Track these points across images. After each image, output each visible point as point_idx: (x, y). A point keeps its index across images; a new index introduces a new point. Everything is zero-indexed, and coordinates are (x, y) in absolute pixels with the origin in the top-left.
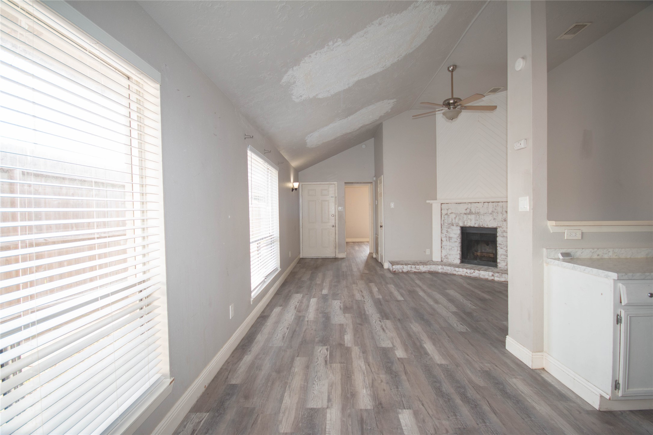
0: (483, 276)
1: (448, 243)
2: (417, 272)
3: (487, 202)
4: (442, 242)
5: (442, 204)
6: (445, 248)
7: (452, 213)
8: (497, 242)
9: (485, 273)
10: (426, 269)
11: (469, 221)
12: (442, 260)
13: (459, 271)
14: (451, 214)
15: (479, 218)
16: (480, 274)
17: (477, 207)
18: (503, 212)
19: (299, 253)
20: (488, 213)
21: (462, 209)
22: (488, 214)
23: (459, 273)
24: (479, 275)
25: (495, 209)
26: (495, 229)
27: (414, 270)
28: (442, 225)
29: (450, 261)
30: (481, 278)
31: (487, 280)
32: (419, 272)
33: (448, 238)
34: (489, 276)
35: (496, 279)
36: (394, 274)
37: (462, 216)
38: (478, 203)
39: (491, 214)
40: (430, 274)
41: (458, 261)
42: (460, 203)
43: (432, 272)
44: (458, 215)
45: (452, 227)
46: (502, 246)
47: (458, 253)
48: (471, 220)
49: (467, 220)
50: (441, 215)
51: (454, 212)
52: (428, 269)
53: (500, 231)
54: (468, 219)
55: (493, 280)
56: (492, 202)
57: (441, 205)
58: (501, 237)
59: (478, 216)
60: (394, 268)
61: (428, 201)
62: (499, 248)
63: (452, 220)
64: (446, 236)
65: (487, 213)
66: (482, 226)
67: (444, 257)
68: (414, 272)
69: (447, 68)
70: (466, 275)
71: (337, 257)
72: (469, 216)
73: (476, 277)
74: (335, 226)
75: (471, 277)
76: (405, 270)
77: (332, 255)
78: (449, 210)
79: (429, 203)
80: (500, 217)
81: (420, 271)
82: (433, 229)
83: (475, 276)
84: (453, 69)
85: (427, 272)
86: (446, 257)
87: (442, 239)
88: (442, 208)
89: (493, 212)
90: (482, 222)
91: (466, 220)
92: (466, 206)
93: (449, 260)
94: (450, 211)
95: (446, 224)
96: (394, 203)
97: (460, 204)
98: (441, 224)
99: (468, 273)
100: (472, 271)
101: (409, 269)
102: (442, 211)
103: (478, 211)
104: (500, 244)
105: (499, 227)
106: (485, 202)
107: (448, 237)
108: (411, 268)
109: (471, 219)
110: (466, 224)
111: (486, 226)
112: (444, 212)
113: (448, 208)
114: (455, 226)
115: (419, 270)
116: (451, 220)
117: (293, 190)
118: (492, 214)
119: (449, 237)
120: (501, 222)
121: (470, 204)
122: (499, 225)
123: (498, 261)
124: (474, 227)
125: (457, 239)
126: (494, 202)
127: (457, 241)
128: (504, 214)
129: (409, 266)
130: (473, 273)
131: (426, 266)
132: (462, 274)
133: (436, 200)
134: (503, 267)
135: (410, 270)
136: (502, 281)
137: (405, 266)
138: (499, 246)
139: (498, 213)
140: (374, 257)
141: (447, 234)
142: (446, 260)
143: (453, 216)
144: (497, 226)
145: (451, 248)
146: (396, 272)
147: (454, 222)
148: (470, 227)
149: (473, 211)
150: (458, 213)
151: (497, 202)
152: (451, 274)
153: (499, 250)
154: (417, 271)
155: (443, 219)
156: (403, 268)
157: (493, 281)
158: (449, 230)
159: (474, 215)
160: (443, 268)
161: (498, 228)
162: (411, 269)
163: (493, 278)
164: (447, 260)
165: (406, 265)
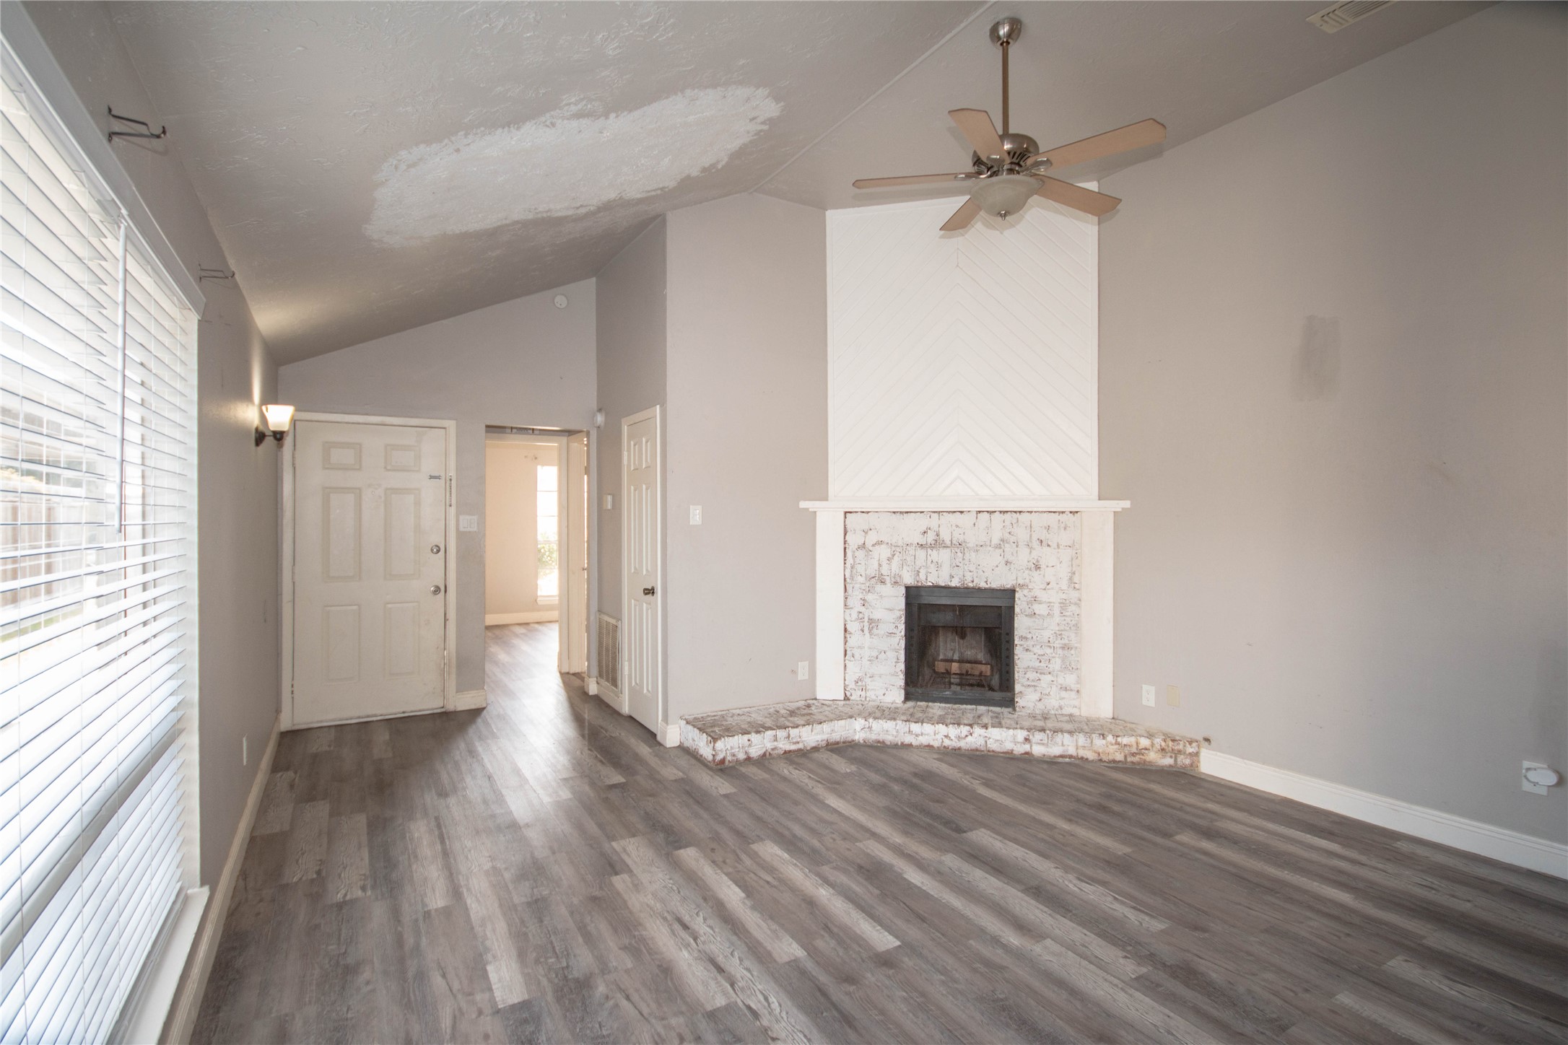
0: (997, 744)
1: (867, 640)
2: (794, 751)
3: (988, 512)
4: (848, 636)
5: (848, 515)
6: (857, 656)
7: (880, 543)
8: (1016, 633)
9: (1004, 734)
10: (819, 737)
11: (932, 568)
12: (848, 694)
13: (922, 734)
14: (877, 547)
15: (963, 559)
16: (990, 738)
17: (957, 526)
18: (1031, 541)
19: (278, 711)
20: (988, 543)
21: (911, 530)
22: (990, 548)
23: (924, 740)
24: (986, 742)
25: (1010, 533)
26: (1011, 593)
27: (784, 746)
28: (848, 580)
29: (874, 697)
30: (993, 751)
31: (1011, 756)
32: (800, 750)
33: (866, 624)
34: (1016, 743)
35: (1038, 750)
36: (721, 770)
37: (912, 552)
38: (962, 512)
39: (998, 547)
40: (832, 751)
41: (895, 695)
42: (907, 512)
43: (838, 743)
44: (898, 549)
45: (879, 587)
46: (1030, 643)
47: (898, 670)
48: (938, 566)
49: (927, 567)
50: (845, 548)
51: (886, 541)
52: (825, 737)
53: (1023, 598)
54: (929, 562)
55: (1027, 753)
56: (1001, 512)
57: (845, 517)
58: (1026, 615)
59: (959, 554)
60: (721, 751)
61: (803, 504)
62: (1021, 648)
63: (880, 565)
64: (861, 616)
65: (986, 545)
66: (971, 585)
67: (852, 685)
68: (785, 752)
69: (989, 27)
70: (944, 744)
71: (450, 707)
72: (934, 554)
73: (977, 750)
74: (443, 589)
75: (959, 749)
76: (755, 752)
77: (430, 704)
78: (870, 532)
79: (807, 509)
80: (1023, 557)
81: (800, 746)
82: (818, 595)
83: (974, 746)
84: (1009, 35)
85: (822, 747)
86: (860, 683)
87: (848, 626)
88: (848, 530)
89: (1002, 540)
90: (970, 572)
91: (924, 564)
92: (923, 522)
93: (871, 695)
94: (872, 538)
95: (861, 579)
96: (700, 507)
97: (905, 515)
98: (845, 579)
99: (953, 738)
100: (965, 730)
101: (769, 746)
102: (847, 537)
103: (961, 538)
104: (1022, 638)
105: (1021, 586)
106: (980, 512)
107: (866, 619)
108: (776, 740)
109: (940, 562)
110: (922, 577)
111: (983, 585)
112: (854, 540)
113: (866, 528)
114: (889, 585)
115: (798, 743)
116: (876, 566)
117: (260, 437)
118: (1000, 548)
119: (871, 621)
120: (1027, 572)
121: (936, 515)
122: (1021, 581)
123: (1018, 688)
124: (947, 588)
125: (896, 627)
126: (1007, 512)
127: (895, 631)
128: (1034, 549)
129: (770, 733)
130: (967, 736)
131: (820, 726)
132: (932, 743)
133: (826, 499)
134: (1031, 705)
135: (773, 749)
136: (1055, 757)
137: (754, 737)
138: (1021, 643)
139: (1017, 546)
140: (591, 693)
141: (862, 609)
142: (860, 692)
143: (884, 552)
144: (1014, 582)
145: (875, 653)
146: (727, 762)
147: (885, 571)
148: (936, 588)
149: (945, 536)
150: (900, 543)
151: (1015, 512)
152: (897, 745)
153: (1020, 656)
154: (793, 747)
155: (850, 560)
156: (750, 745)
157: (1027, 758)
158: (870, 597)
159: (948, 550)
160: (870, 728)
161: (1017, 589)
162: (775, 743)
163: (1026, 748)
164: (863, 693)
165: (758, 732)
